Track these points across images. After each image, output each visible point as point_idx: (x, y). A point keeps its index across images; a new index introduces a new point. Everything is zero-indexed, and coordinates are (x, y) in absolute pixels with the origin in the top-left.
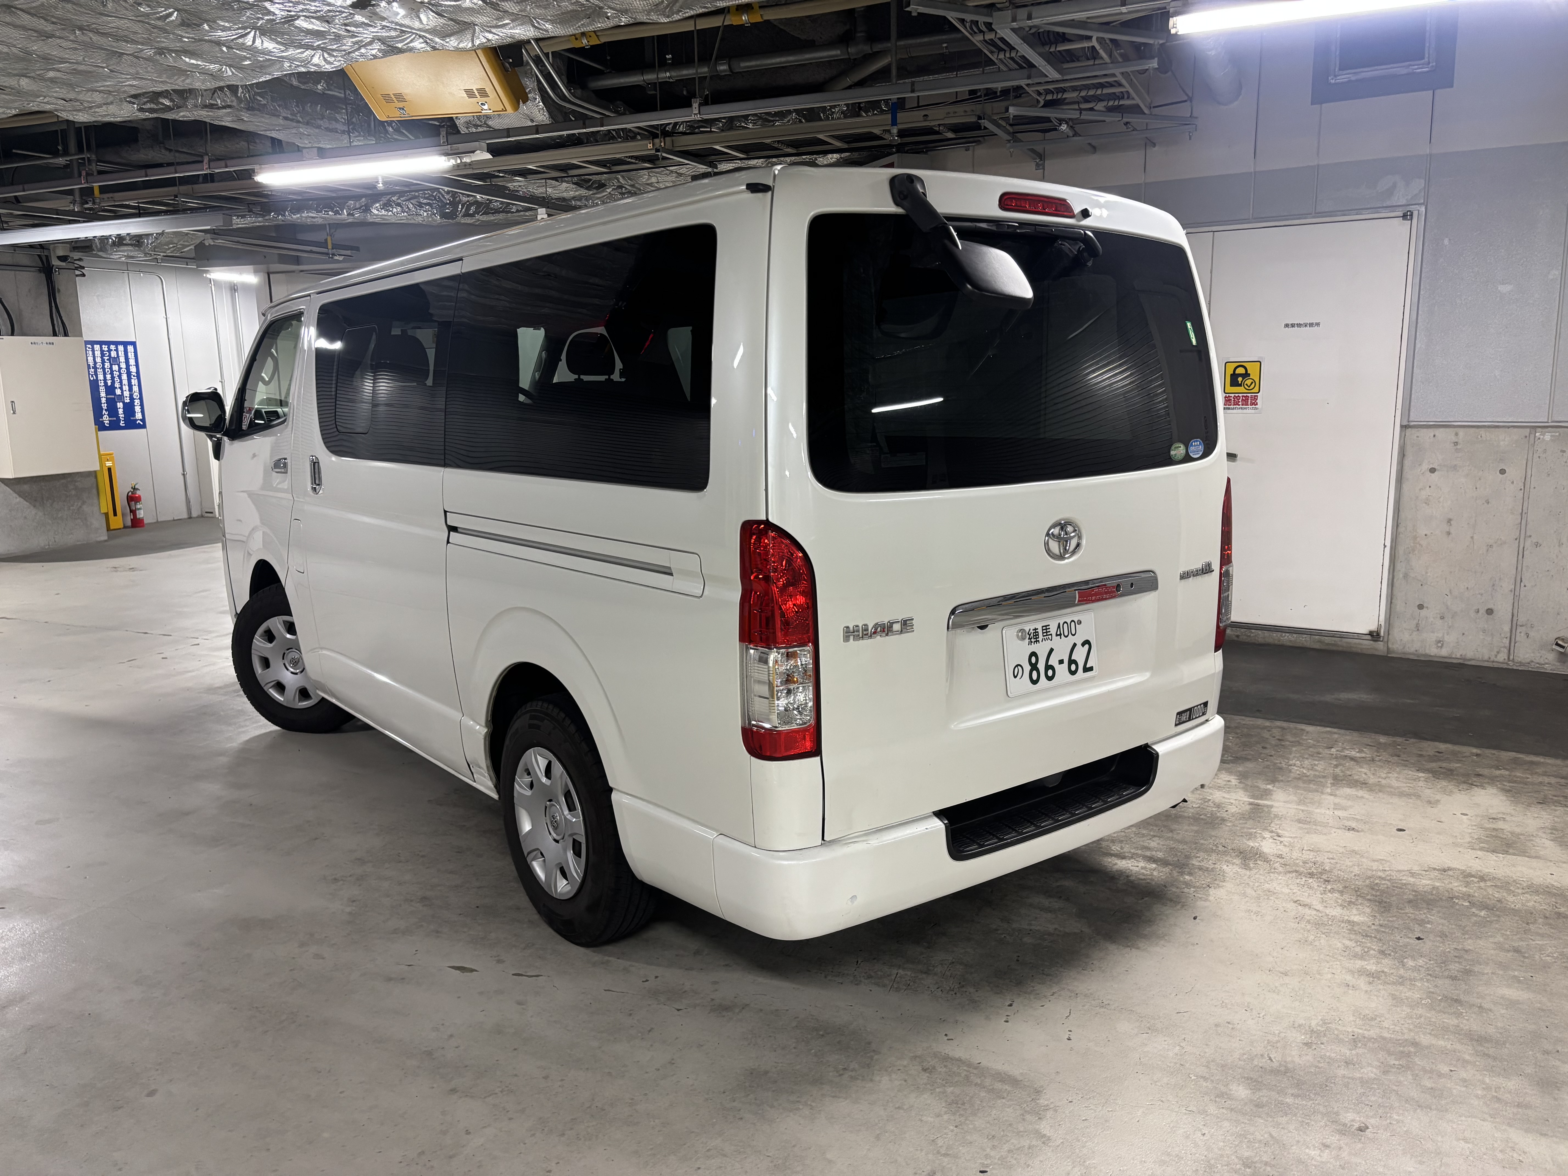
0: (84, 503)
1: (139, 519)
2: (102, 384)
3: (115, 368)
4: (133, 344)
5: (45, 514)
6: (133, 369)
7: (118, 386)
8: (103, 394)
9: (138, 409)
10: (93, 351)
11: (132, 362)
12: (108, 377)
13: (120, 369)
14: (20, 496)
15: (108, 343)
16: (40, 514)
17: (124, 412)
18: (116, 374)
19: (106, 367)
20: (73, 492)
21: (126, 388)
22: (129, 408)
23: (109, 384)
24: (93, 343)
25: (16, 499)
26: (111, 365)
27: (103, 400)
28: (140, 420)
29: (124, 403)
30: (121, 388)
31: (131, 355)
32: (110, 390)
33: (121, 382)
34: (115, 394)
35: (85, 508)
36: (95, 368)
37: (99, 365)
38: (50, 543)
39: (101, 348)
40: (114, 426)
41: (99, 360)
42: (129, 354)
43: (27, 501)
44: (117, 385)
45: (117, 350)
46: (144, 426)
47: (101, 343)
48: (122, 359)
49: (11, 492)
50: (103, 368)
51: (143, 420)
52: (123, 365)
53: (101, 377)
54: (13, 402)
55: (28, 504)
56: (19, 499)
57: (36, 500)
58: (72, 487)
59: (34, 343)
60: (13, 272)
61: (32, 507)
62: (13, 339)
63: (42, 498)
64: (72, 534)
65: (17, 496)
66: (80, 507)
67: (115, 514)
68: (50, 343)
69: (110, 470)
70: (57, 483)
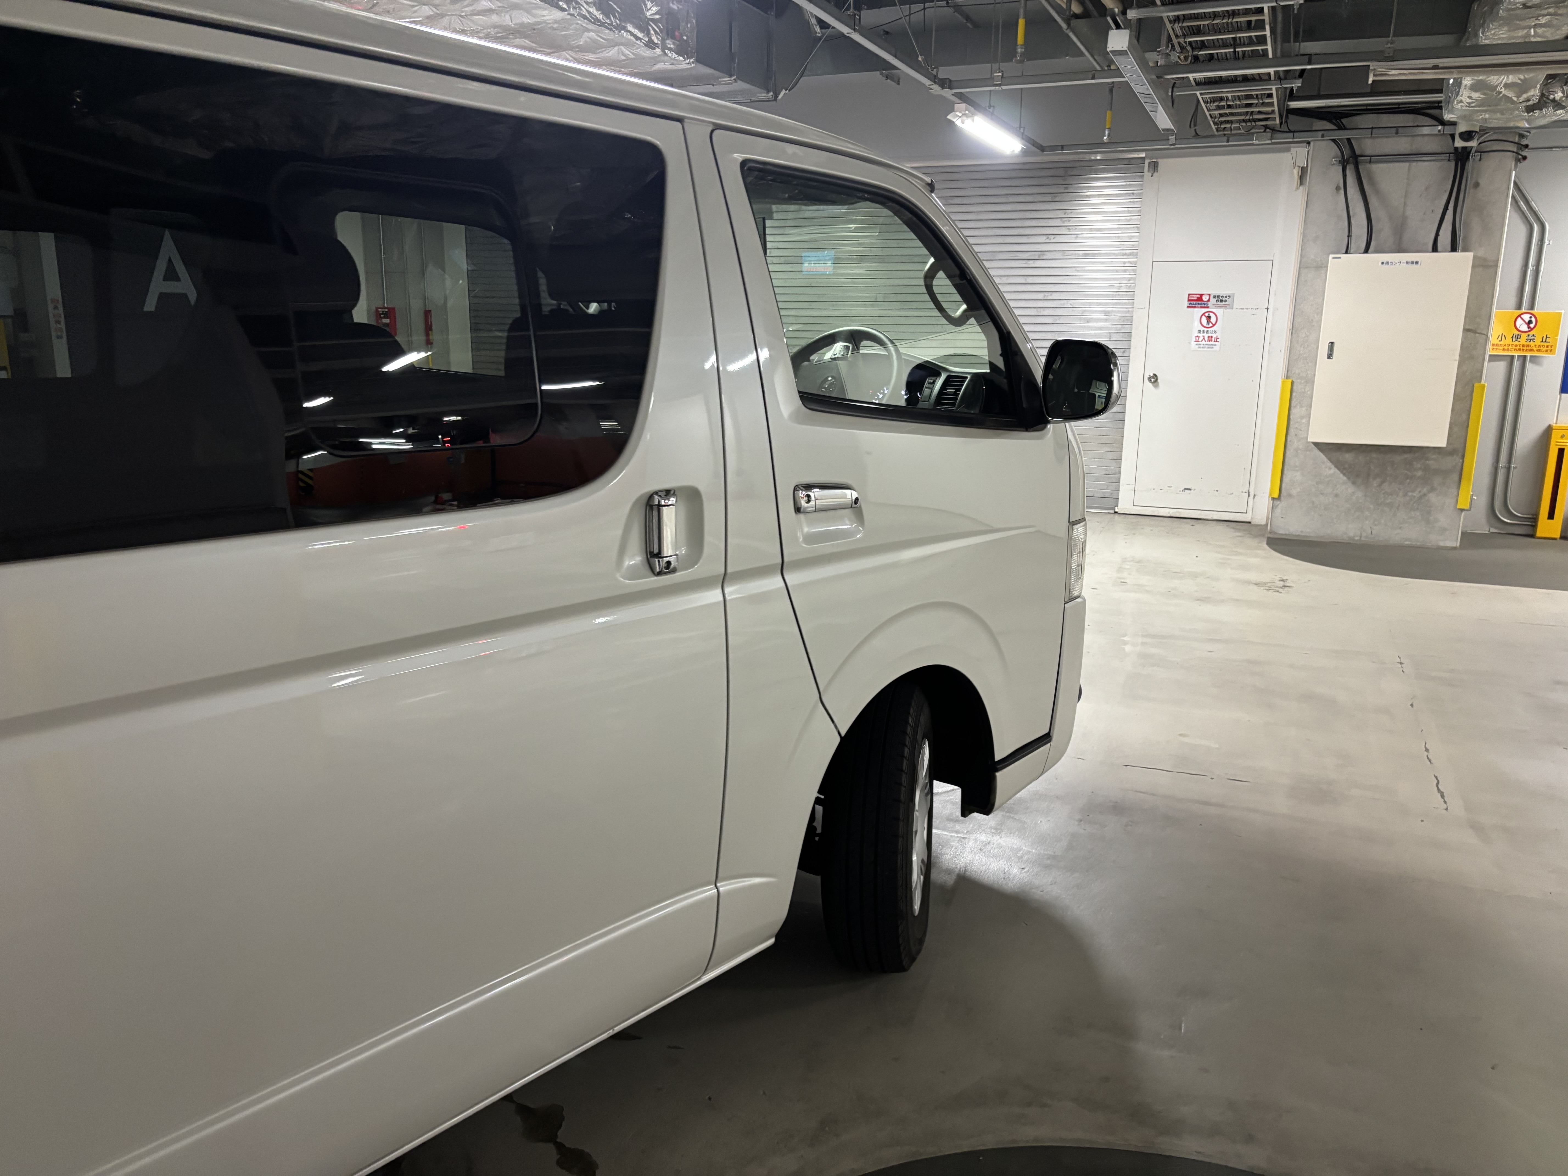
0: (1432, 489)
5: (1365, 496)
14: (1336, 467)
16: (1359, 494)
20: (1419, 473)
25: (1329, 470)
35: (1433, 497)
38: (1364, 534)
43: (1344, 474)
49: (1325, 459)
54: (1332, 343)
55: (1345, 478)
56: (1333, 470)
57: (1357, 476)
58: (1419, 466)
59: (1387, 263)
60: (1407, 164)
61: (1350, 484)
62: (1357, 259)
63: (1368, 475)
64: (1400, 528)
65: (1333, 466)
66: (1425, 495)
67: (1551, 516)
68: (1412, 263)
69: (1561, 452)
70: (1398, 458)
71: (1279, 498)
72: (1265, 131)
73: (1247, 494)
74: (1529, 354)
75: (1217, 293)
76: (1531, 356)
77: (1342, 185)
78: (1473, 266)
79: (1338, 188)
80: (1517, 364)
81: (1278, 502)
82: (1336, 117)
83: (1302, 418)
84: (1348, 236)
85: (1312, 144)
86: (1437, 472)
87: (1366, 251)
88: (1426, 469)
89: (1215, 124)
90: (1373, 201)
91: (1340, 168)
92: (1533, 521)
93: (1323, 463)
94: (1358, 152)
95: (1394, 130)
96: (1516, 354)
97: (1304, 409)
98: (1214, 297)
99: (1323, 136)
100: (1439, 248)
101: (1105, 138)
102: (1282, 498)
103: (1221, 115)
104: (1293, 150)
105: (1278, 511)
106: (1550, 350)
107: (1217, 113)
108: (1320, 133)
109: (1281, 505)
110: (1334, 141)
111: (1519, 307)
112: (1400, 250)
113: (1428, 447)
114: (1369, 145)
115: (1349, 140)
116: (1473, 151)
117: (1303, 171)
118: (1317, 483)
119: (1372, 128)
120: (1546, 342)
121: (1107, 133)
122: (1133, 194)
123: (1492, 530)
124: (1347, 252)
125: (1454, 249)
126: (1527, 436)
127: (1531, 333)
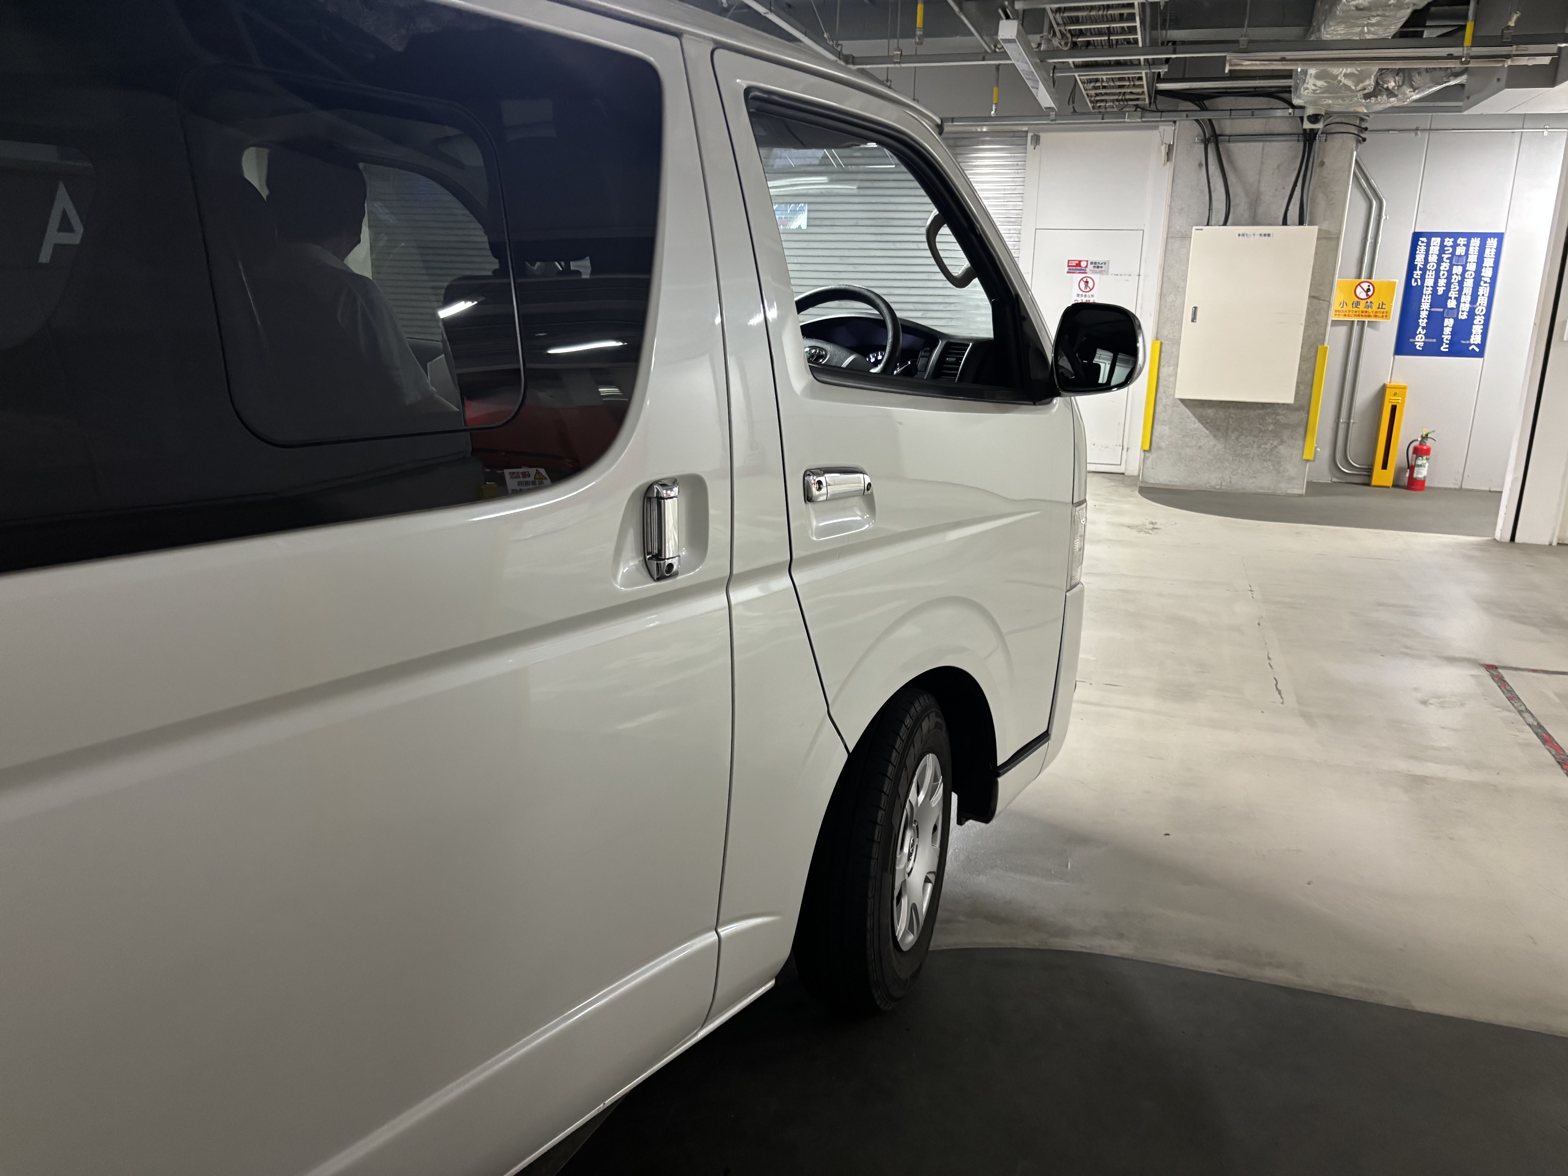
0: (1282, 442)
1: (1416, 479)
2: (1427, 291)
3: (1458, 270)
4: (1500, 237)
5: (1225, 448)
6: (1487, 273)
7: (1453, 296)
8: (1425, 305)
9: (1477, 329)
10: (1428, 246)
11: (1489, 262)
12: (1442, 282)
13: (1465, 271)
14: (1200, 421)
15: (1455, 236)
16: (1220, 446)
17: (1453, 333)
18: (1455, 279)
19: (1442, 268)
20: (1271, 427)
21: (1466, 299)
22: (1463, 328)
23: (1440, 292)
24: (1430, 235)
25: (1194, 424)
26: (1451, 266)
27: (1424, 314)
28: (1477, 345)
29: (1456, 320)
30: (1458, 300)
31: (1490, 252)
32: (1439, 300)
33: (1460, 291)
34: (1445, 306)
35: (1282, 449)
36: (1424, 270)
37: (1432, 266)
38: (1224, 483)
39: (1442, 242)
40: (1431, 350)
41: (1433, 259)
42: (1487, 251)
43: (1207, 429)
44: (1453, 294)
45: (1467, 246)
46: (1481, 354)
47: (1443, 235)
48: (1473, 258)
49: (1190, 414)
50: (1438, 271)
51: (1482, 346)
52: (1472, 267)
53: (1429, 282)
54: (1196, 308)
55: (1207, 432)
56: (1198, 425)
57: (1218, 430)
58: (1271, 421)
59: (1243, 235)
60: (1261, 144)
61: (1212, 437)
62: (1216, 230)
63: (1227, 429)
64: (1255, 477)
65: (1197, 421)
66: (1276, 447)
67: (1385, 466)
68: (1265, 235)
69: (1394, 408)
70: (1252, 413)
71: (1150, 450)
72: (1135, 110)
73: (1121, 447)
74: (1367, 320)
75: (1094, 260)
76: (1368, 321)
77: (1204, 163)
78: (1318, 239)
79: (1200, 165)
80: (1356, 328)
81: (1148, 455)
82: (1199, 99)
83: (1170, 376)
84: (1209, 210)
85: (1177, 123)
86: (1286, 426)
87: (1225, 224)
88: (1276, 423)
89: (1091, 102)
90: (1231, 178)
91: (1203, 146)
92: (1370, 471)
93: (1189, 418)
94: (1218, 132)
95: (1250, 112)
96: (1356, 319)
97: (1171, 368)
98: (1092, 263)
99: (1187, 116)
100: (1289, 222)
101: (993, 112)
102: (1152, 450)
103: (1097, 95)
104: (1161, 128)
105: (1149, 462)
106: (1386, 316)
107: (1093, 92)
108: (1184, 114)
109: (1152, 457)
110: (1197, 121)
111: (1359, 277)
112: (1254, 222)
113: (1278, 404)
114: (1228, 126)
115: (1210, 120)
116: (1319, 132)
117: (1170, 148)
118: (1183, 437)
119: (1231, 110)
120: (1382, 308)
121: (994, 108)
122: (1017, 165)
123: (1334, 480)
124: (1208, 225)
125: (1301, 223)
126: (1364, 394)
127: (1369, 301)
